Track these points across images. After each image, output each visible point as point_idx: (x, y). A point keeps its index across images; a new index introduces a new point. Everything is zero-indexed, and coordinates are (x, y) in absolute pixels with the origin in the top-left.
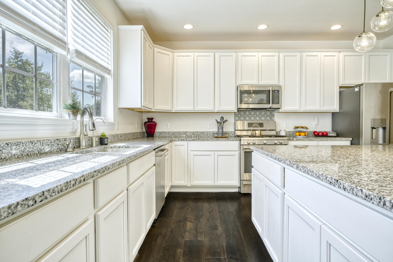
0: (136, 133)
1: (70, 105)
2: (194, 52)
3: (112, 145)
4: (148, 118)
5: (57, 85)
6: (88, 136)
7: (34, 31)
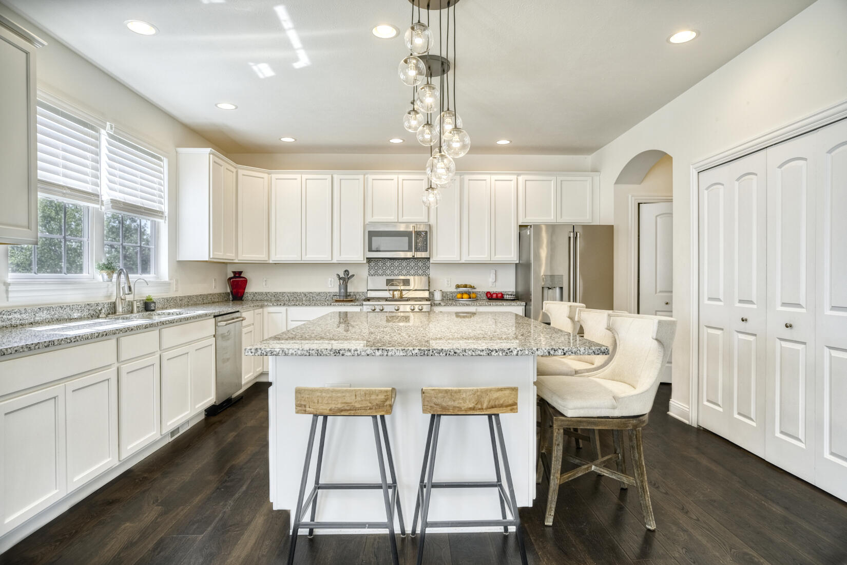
0: (211, 294)
1: (104, 264)
2: (302, 173)
3: (159, 312)
4: (233, 272)
5: (88, 243)
6: (127, 300)
7: (64, 195)
